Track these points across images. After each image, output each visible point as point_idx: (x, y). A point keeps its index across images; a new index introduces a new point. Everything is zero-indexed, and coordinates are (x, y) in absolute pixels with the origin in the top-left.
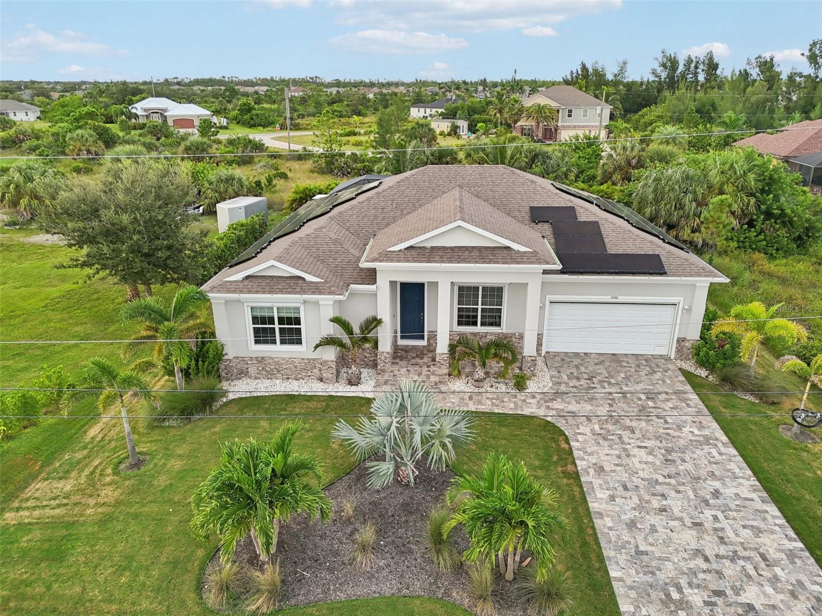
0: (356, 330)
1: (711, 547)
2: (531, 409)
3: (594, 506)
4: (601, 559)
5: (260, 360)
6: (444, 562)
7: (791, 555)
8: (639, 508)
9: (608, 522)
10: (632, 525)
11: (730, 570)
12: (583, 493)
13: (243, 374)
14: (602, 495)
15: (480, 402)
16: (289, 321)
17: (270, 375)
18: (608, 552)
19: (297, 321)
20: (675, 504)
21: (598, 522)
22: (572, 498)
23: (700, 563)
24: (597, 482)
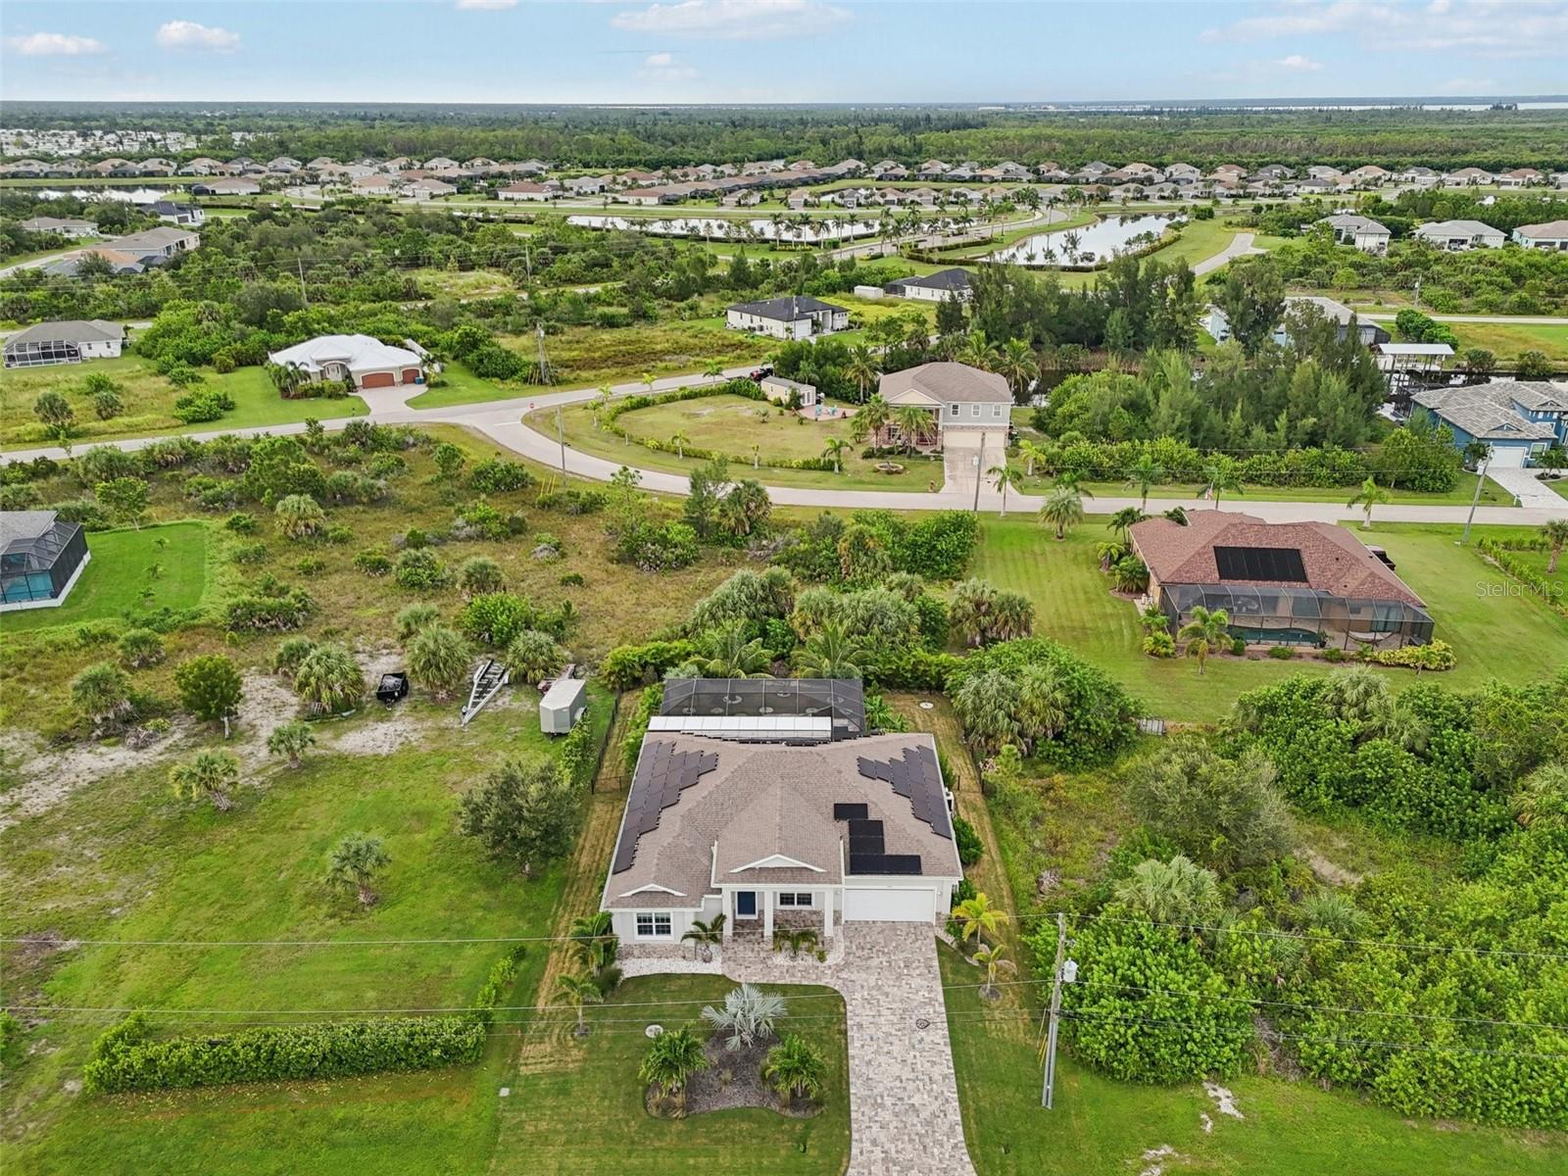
0: (709, 927)
1: (906, 1074)
2: (827, 980)
3: (851, 1052)
4: (848, 1084)
5: (642, 946)
6: (767, 1088)
7: (945, 1077)
8: (875, 1052)
9: (857, 1062)
10: (869, 1063)
11: (911, 1086)
12: (846, 1044)
13: (629, 954)
14: (857, 1044)
15: (793, 975)
16: (663, 920)
17: (648, 955)
18: (852, 1079)
19: (668, 920)
20: (896, 1049)
21: (851, 1062)
22: (840, 1047)
23: (898, 1083)
24: (856, 1035)
